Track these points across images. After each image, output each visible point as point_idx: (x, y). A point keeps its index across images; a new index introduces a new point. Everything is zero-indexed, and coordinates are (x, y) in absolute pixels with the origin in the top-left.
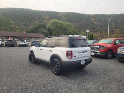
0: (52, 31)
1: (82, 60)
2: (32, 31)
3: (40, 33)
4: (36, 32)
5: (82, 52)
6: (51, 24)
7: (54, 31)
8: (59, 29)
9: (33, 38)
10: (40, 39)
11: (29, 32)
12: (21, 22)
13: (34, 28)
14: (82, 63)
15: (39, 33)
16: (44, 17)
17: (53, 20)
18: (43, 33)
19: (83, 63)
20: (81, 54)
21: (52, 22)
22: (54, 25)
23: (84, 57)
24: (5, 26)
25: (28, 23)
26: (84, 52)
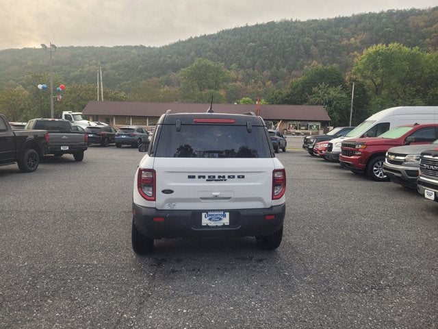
0: (370, 93)
1: (207, 211)
2: (287, 97)
3: (317, 104)
4: (303, 102)
5: (211, 179)
6: (361, 67)
7: (377, 91)
8: (402, 82)
9: (285, 121)
10: (310, 124)
11: (279, 104)
12: (263, 69)
13: (296, 87)
14: (205, 221)
15: (312, 104)
16: (345, 42)
17: (371, 50)
18: (329, 103)
19: (212, 224)
20: (203, 183)
21: (370, 55)
22: (376, 68)
23: (216, 198)
24: (210, 88)
25: (285, 70)
26: (222, 178)
